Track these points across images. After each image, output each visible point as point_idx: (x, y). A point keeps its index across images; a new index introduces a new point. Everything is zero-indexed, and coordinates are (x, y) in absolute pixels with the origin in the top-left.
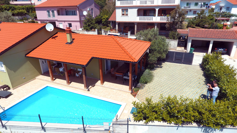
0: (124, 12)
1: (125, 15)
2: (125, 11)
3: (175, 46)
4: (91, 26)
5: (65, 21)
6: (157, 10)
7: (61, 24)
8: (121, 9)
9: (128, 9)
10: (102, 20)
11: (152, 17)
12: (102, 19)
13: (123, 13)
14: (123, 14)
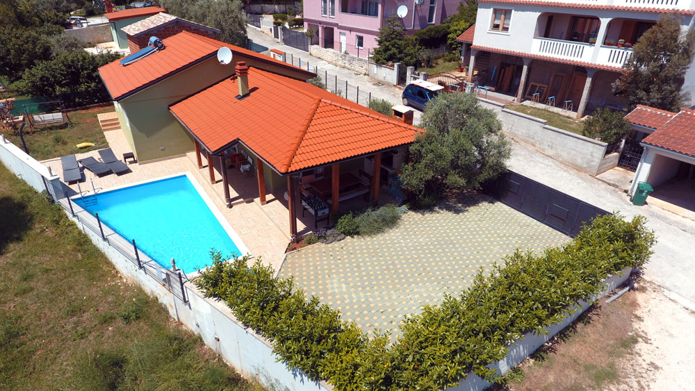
0: (500, 19)
1: (501, 27)
2: (503, 16)
3: (592, 163)
4: (391, 52)
5: (351, 30)
6: (604, 22)
7: (344, 34)
8: (492, 9)
9: (511, 11)
10: (449, 36)
11: (582, 46)
12: (450, 33)
13: (497, 22)
14: (496, 27)
